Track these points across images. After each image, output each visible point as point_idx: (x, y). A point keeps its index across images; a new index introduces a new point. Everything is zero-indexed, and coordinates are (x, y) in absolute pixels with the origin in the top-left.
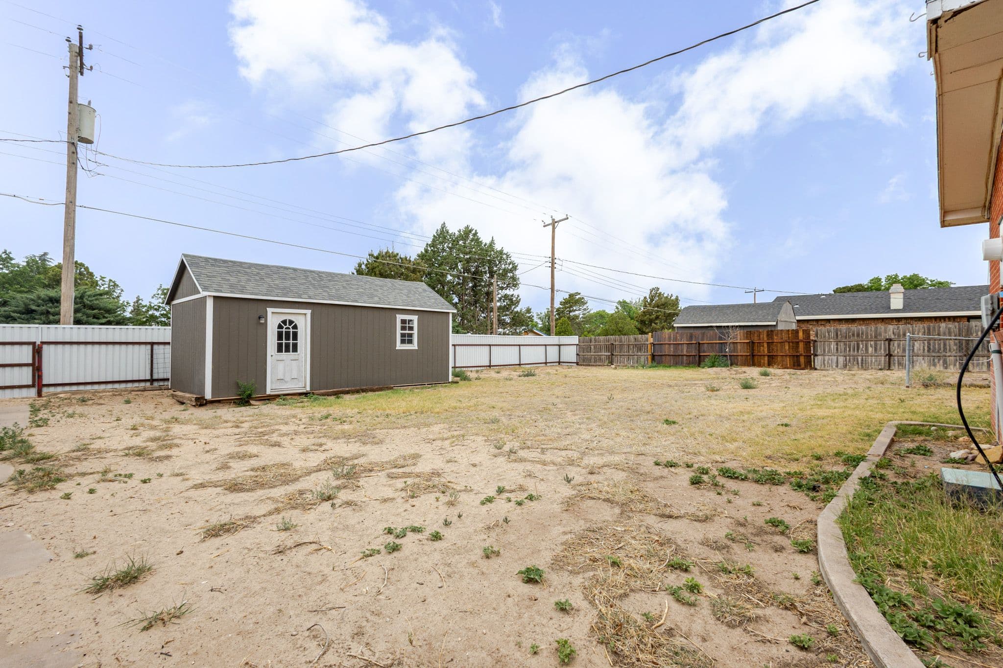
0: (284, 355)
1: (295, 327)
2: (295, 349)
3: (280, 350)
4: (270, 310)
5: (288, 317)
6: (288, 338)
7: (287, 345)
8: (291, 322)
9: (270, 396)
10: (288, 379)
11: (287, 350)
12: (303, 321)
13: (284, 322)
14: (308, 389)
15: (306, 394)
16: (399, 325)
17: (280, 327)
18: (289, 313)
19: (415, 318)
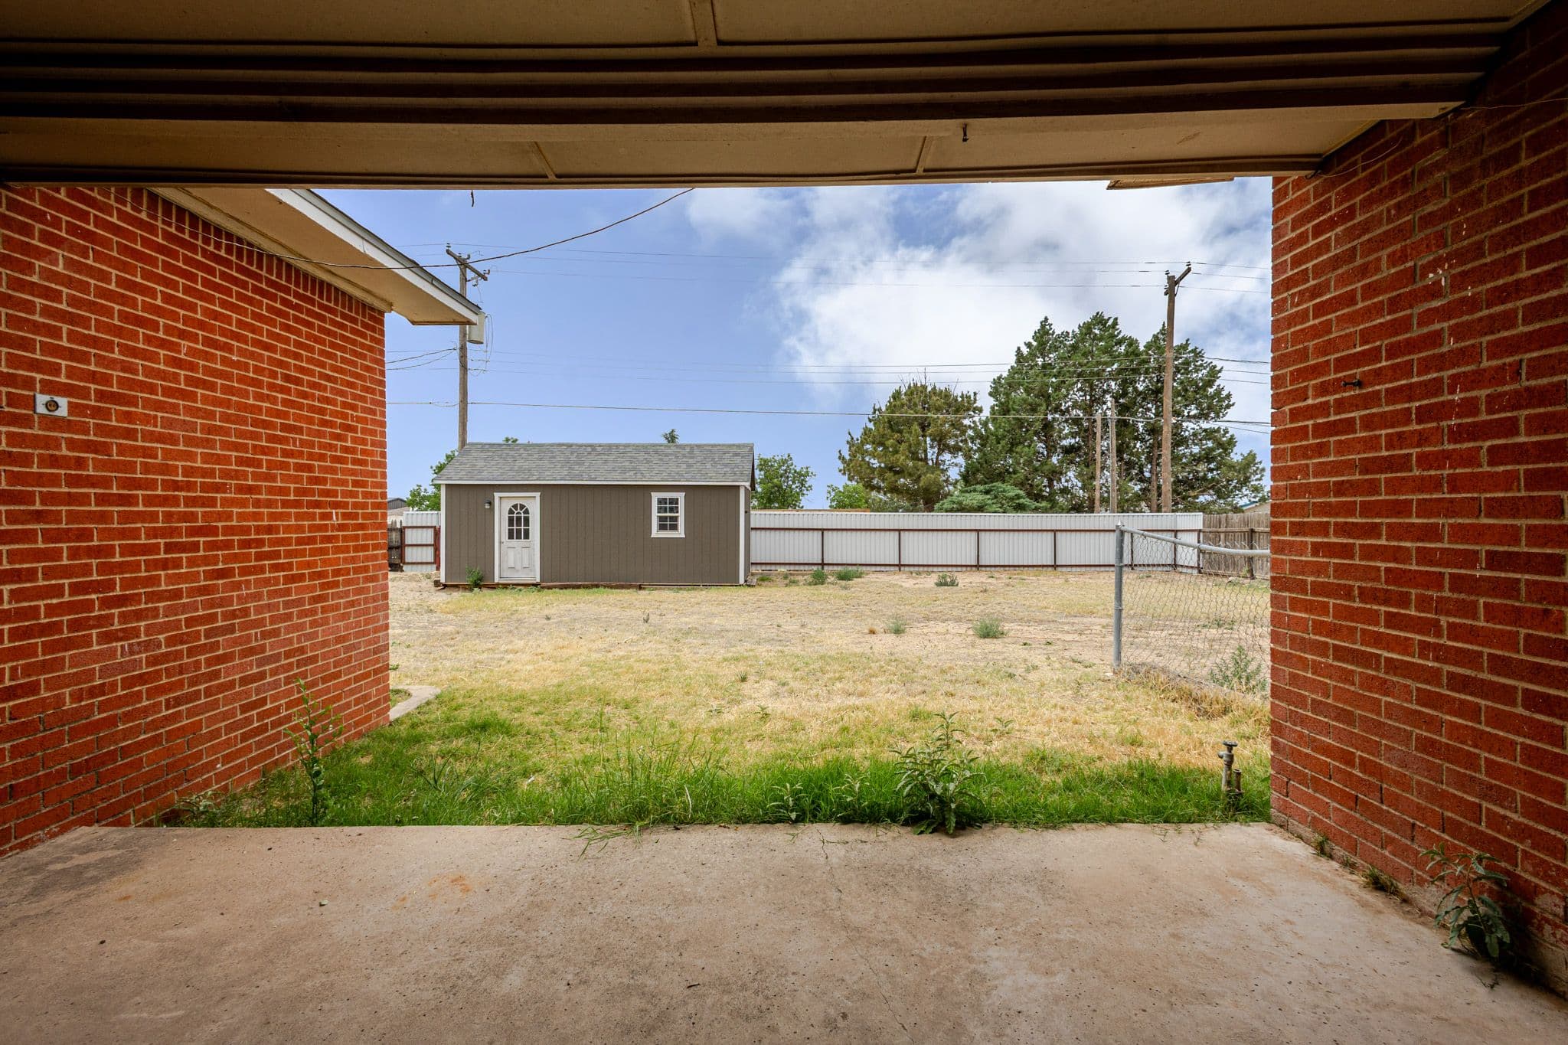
0: (515, 542)
1: (527, 512)
2: (527, 536)
3: (511, 537)
4: (497, 495)
5: (519, 502)
6: (519, 524)
7: (519, 531)
8: (522, 507)
9: (498, 584)
10: (518, 567)
11: (519, 537)
12: (534, 504)
13: (515, 506)
14: (538, 580)
15: (535, 585)
16: (655, 506)
17: (511, 512)
18: (518, 498)
19: (681, 496)
